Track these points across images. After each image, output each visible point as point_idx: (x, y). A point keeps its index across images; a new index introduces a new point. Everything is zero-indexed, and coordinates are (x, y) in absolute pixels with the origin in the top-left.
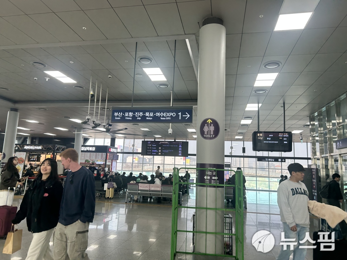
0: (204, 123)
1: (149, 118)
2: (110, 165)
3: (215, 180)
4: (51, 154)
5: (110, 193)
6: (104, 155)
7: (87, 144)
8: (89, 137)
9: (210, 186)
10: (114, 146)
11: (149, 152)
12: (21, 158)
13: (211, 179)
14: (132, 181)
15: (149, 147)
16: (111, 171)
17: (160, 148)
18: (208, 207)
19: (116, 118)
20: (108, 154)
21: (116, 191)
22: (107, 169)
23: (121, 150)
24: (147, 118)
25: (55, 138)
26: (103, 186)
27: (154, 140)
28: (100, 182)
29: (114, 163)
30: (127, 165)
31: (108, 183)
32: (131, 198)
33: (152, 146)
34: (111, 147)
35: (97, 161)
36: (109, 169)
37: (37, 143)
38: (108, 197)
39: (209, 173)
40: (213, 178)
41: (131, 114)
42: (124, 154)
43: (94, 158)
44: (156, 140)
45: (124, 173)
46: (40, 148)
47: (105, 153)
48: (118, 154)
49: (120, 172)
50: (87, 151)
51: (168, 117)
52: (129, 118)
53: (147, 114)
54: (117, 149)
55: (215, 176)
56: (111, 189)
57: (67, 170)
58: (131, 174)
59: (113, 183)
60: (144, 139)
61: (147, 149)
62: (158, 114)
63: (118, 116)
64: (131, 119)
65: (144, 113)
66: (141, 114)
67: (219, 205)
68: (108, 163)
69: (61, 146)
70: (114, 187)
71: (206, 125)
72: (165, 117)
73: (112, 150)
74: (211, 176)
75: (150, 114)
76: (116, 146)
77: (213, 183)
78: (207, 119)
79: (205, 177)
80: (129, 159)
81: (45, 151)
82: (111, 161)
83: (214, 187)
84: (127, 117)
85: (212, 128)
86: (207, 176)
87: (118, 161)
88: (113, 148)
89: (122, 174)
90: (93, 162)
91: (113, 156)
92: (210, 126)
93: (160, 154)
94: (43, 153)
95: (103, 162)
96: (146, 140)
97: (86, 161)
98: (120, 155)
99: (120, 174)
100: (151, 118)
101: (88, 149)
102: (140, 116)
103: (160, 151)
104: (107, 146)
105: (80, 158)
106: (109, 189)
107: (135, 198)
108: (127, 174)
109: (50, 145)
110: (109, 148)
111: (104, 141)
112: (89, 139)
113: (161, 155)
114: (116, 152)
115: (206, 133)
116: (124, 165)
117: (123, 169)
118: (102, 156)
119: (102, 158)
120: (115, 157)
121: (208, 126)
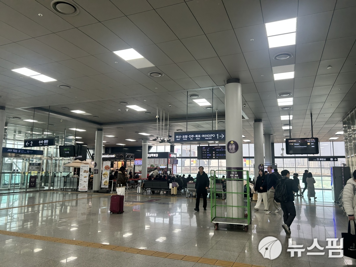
0: (229, 143)
1: (198, 139)
2: (171, 169)
3: (236, 176)
4: (122, 160)
5: (174, 191)
6: (166, 160)
7: (151, 151)
8: (152, 145)
9: (234, 180)
10: (173, 152)
11: (204, 156)
12: (107, 166)
13: (234, 176)
14: (190, 181)
15: (204, 151)
16: (172, 174)
17: (214, 152)
18: (233, 192)
19: (177, 139)
20: (169, 159)
21: (179, 189)
22: (169, 172)
23: (180, 155)
24: (197, 139)
25: (125, 147)
26: (169, 185)
27: (208, 145)
28: (166, 183)
29: (174, 167)
30: (185, 168)
31: (172, 183)
32: (190, 195)
33: (206, 151)
34: (171, 153)
35: (161, 165)
36: (170, 172)
37: (110, 152)
38: (173, 194)
39: (233, 173)
40: (235, 175)
41: (186, 136)
42: (182, 159)
43: (157, 163)
44: (210, 145)
45: (184, 175)
46: (114, 156)
47: (167, 159)
48: (177, 159)
49: (180, 175)
50: (152, 157)
51: (210, 137)
52: (185, 139)
53: (197, 136)
54: (176, 154)
55: (236, 174)
56: (174, 187)
57: (136, 174)
58: (190, 176)
59: (176, 183)
60: (199, 145)
61: (202, 154)
62: (204, 136)
63: (178, 138)
64: (186, 139)
65: (195, 135)
66: (193, 136)
67: (240, 191)
68: (169, 167)
69: (130, 154)
70: (177, 186)
71: (230, 145)
72: (208, 138)
73: (172, 156)
74: (234, 175)
75: (198, 136)
76: (175, 152)
77: (235, 178)
78: (231, 141)
79: (231, 175)
80: (187, 162)
81: (117, 159)
82: (172, 165)
83: (236, 180)
84: (184, 138)
85: (234, 146)
86: (232, 174)
87: (177, 165)
88: (172, 154)
89: (182, 176)
90: (157, 167)
91: (174, 161)
92: (233, 145)
93: (214, 157)
94: (116, 160)
95: (165, 166)
96: (201, 145)
97: (151, 166)
98: (179, 160)
99: (180, 176)
100: (199, 139)
101: (152, 155)
102: (192, 138)
103: (214, 155)
104: (167, 153)
105: (147, 164)
106: (173, 187)
107: (193, 194)
108: (186, 176)
109: (121, 154)
110: (170, 154)
111: (165, 148)
112: (152, 146)
113: (216, 159)
114: (175, 157)
115: (230, 149)
116: (183, 168)
117: (182, 172)
118: (164, 161)
119: (164, 163)
120: (175, 161)
121: (231, 145)
